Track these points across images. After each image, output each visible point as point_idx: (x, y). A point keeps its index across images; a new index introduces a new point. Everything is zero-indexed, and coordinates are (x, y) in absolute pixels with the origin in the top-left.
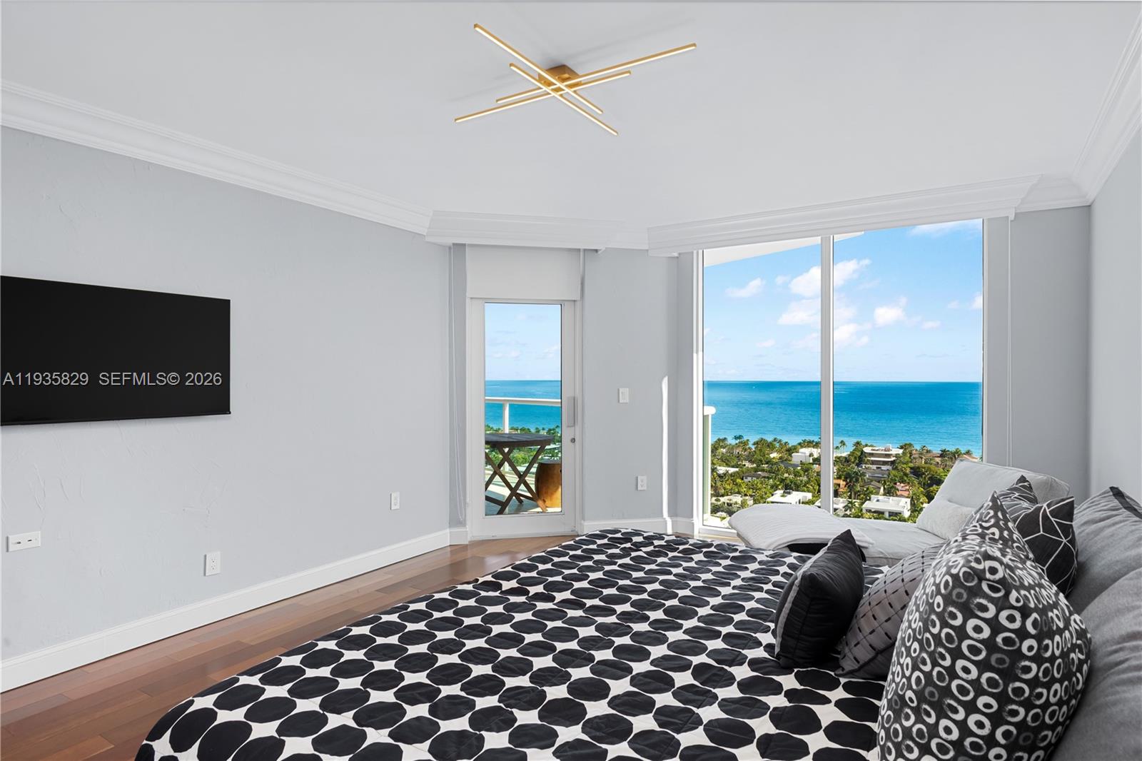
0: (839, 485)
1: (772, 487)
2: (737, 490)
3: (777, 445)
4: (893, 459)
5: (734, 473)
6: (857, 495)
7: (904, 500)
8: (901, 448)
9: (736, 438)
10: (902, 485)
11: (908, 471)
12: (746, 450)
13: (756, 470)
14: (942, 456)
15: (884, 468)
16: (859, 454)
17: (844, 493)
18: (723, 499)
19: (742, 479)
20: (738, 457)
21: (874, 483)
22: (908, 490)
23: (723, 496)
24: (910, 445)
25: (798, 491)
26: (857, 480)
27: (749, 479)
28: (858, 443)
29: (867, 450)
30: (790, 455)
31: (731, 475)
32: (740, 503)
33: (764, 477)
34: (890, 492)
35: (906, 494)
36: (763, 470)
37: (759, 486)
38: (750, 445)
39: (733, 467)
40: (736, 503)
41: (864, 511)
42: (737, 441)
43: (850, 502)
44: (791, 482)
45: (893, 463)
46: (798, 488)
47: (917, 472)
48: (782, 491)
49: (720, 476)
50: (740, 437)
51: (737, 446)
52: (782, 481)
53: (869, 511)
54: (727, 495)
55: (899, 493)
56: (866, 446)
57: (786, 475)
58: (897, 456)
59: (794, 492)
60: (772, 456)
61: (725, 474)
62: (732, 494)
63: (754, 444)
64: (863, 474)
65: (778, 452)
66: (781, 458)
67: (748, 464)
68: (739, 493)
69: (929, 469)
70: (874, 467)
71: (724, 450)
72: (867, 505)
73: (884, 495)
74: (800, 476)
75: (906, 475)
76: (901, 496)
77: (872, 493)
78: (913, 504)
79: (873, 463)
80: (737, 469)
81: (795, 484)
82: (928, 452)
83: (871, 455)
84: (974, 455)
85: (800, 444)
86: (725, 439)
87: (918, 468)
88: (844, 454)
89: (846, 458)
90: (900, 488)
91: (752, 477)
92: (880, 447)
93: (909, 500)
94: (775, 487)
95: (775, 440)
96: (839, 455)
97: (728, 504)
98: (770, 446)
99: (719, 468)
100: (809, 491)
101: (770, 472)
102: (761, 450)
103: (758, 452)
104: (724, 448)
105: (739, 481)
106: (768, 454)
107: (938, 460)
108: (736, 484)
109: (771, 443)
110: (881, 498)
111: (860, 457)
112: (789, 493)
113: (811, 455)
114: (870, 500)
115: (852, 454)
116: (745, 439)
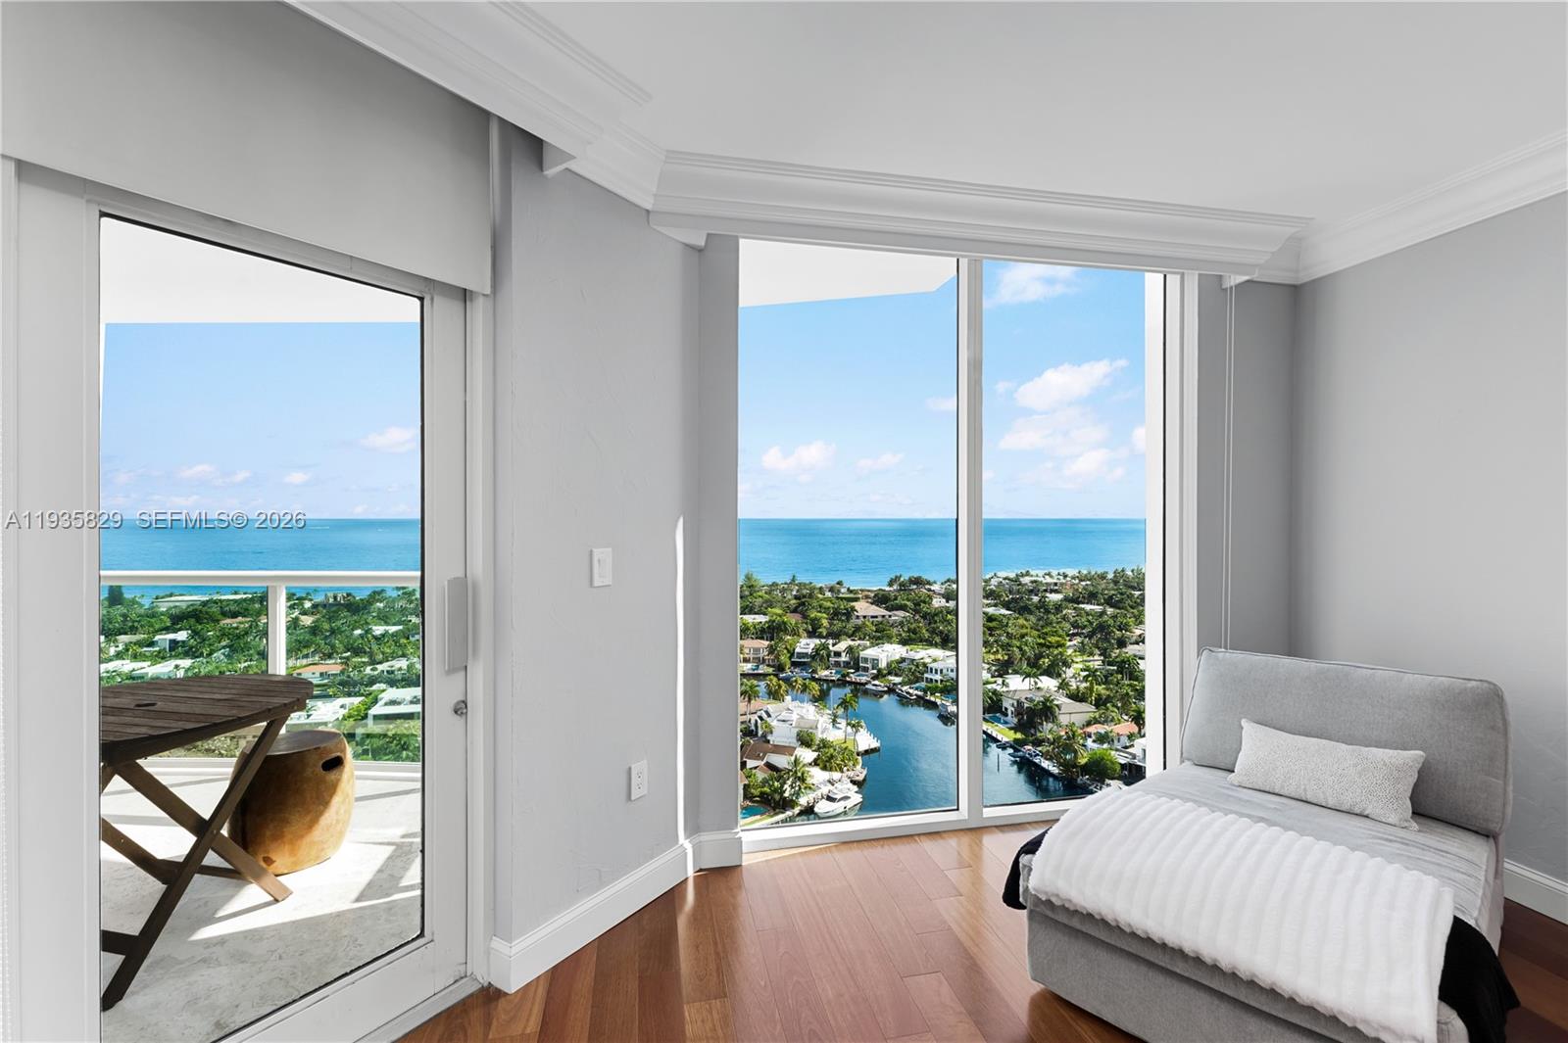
2: (400, 653)
12: (411, 602)
18: (380, 667)
19: (408, 638)
23: (380, 663)
31: (393, 635)
32: (405, 667)
39: (394, 624)
40: (400, 669)
42: (400, 593)
49: (376, 638)
54: (388, 661)
61: (383, 635)
62: (394, 658)
80: (401, 627)
97: (388, 672)
99: (374, 628)
104: (381, 602)
105: (403, 641)
108: (400, 646)
116: (411, 589)
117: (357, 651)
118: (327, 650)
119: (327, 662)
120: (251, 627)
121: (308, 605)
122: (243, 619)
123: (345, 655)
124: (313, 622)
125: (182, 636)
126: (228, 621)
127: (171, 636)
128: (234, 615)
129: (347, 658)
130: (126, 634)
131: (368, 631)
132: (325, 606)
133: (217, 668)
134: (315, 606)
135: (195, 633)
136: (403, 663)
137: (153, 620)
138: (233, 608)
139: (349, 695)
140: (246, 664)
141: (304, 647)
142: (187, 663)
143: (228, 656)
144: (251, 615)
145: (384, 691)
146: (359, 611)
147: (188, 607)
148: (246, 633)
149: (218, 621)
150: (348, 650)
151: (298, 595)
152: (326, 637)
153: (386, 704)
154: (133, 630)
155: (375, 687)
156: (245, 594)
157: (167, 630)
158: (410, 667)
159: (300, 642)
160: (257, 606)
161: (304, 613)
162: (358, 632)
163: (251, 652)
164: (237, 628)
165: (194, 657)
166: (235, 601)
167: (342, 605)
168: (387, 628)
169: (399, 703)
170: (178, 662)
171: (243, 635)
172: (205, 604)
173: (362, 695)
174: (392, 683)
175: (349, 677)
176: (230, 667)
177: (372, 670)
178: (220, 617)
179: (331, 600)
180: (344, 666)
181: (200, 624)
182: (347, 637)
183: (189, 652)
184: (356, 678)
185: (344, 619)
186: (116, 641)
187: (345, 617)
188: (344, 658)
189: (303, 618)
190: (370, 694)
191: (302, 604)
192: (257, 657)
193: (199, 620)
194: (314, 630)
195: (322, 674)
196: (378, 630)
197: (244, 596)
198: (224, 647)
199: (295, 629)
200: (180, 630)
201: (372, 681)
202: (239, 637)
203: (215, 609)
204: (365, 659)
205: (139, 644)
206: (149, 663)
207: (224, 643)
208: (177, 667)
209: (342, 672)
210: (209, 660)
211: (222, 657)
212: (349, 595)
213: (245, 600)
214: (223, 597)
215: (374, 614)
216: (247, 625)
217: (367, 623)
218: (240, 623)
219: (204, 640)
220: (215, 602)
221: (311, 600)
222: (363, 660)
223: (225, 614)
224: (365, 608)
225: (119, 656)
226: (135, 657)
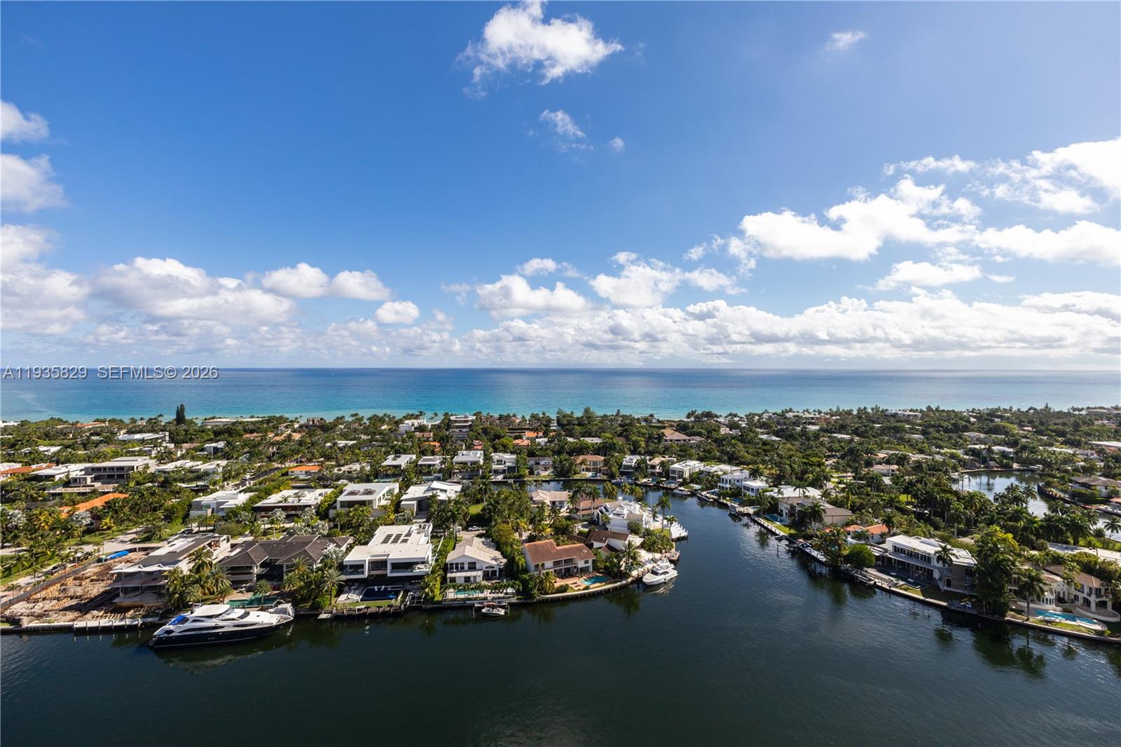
0: (435, 446)
1: (385, 453)
2: (355, 459)
3: (387, 419)
4: (469, 423)
5: (353, 445)
6: (448, 452)
7: (479, 452)
8: (475, 415)
9: (352, 415)
10: (477, 441)
11: (480, 431)
12: (361, 425)
13: (371, 441)
14: (500, 419)
15: (464, 430)
16: (447, 422)
17: (439, 452)
18: (343, 469)
19: (360, 449)
20: (355, 430)
21: (458, 442)
22: (480, 445)
23: (343, 466)
24: (480, 412)
25: (406, 454)
26: (448, 442)
27: (366, 448)
28: (446, 414)
29: (453, 418)
30: (398, 426)
31: (350, 447)
32: (359, 469)
33: (379, 446)
34: (470, 447)
35: (480, 447)
36: (376, 441)
37: (375, 453)
38: (365, 421)
39: (351, 440)
40: (356, 470)
41: (454, 464)
42: (354, 418)
43: (445, 459)
44: (400, 448)
45: (470, 426)
46: (405, 452)
47: (485, 431)
48: (393, 456)
49: (340, 449)
50: (356, 415)
51: (354, 422)
52: (393, 447)
53: (457, 463)
54: (347, 464)
55: (475, 448)
56: (452, 415)
57: (395, 443)
58: (472, 421)
59: (403, 456)
60: (383, 428)
61: (344, 447)
62: (351, 463)
63: (368, 419)
64: (452, 437)
65: (388, 424)
66: (390, 429)
67: (364, 437)
68: (358, 461)
69: (493, 428)
70: (458, 430)
71: (343, 427)
72: (456, 459)
73: (466, 450)
74: (406, 442)
75: (479, 434)
76: (477, 450)
77: (458, 449)
78: (485, 455)
79: (457, 427)
80: (355, 442)
81: (403, 449)
82: (491, 417)
83: (455, 421)
84: (518, 417)
85: (404, 417)
86: (343, 417)
87: (486, 428)
88: (437, 423)
89: (438, 425)
90: (476, 444)
91: (368, 447)
92: (461, 417)
93: (482, 452)
94: (387, 453)
95: (385, 415)
96: (434, 423)
97: (348, 472)
98: (382, 420)
99: (339, 442)
100: (413, 453)
101: (382, 441)
102: (374, 424)
103: (371, 425)
104: (342, 424)
105: (357, 451)
106: (380, 427)
107: (497, 422)
108: (355, 455)
109: (382, 418)
110: (464, 452)
111: (448, 424)
112: (399, 457)
113: (413, 425)
114: (457, 455)
115: (443, 421)
116: (360, 416)
117: (328, 458)
118: (309, 456)
119: (309, 464)
120: (262, 440)
121: (296, 426)
122: (257, 435)
123: (320, 459)
124: (301, 437)
125: (221, 445)
126: (248, 435)
127: (214, 445)
128: (252, 432)
129: (322, 462)
130: (187, 443)
131: (335, 444)
132: (307, 427)
133: (242, 466)
134: (301, 427)
135: (229, 443)
136: (357, 467)
137: (203, 434)
138: (251, 427)
139: (325, 487)
140: (259, 464)
141: (295, 454)
142: (223, 463)
143: (249, 459)
144: (262, 432)
145: (346, 485)
146: (328, 431)
147: (224, 426)
148: (259, 444)
149: (242, 435)
150: (323, 457)
151: (290, 419)
152: (309, 447)
153: (348, 494)
154: (191, 440)
155: (340, 482)
156: (258, 417)
157: (211, 441)
158: (362, 468)
159: (293, 451)
160: (265, 426)
161: (294, 431)
162: (329, 444)
163: (263, 456)
164: (253, 440)
165: (228, 459)
166: (252, 422)
167: (318, 426)
168: (347, 442)
169: (356, 494)
170: (219, 462)
171: (257, 445)
172: (234, 424)
173: (332, 487)
174: (351, 480)
175: (323, 475)
176: (250, 466)
177: (338, 470)
178: (243, 433)
179: (311, 423)
180: (320, 467)
181: (232, 437)
182: (321, 448)
183: (226, 456)
184: (328, 476)
185: (319, 436)
186: (181, 447)
187: (320, 434)
188: (320, 462)
189: (294, 434)
190: (337, 487)
191: (293, 425)
192: (266, 460)
193: (230, 435)
194: (301, 443)
195: (306, 472)
196: (342, 443)
197: (258, 419)
198: (246, 453)
199: (289, 441)
200: (220, 440)
201: (339, 478)
202: (254, 446)
203: (240, 428)
204: (334, 463)
205: (196, 449)
206: (201, 462)
207: (246, 450)
208: (218, 465)
209: (319, 471)
210: (236, 461)
211: (245, 459)
212: (322, 419)
213: (258, 422)
214: (245, 420)
215: (338, 433)
216: (259, 439)
217: (334, 439)
218: (256, 437)
219: (234, 448)
220: (240, 423)
221: (298, 422)
222: (332, 463)
223: (246, 431)
224: (332, 429)
225: (183, 457)
226: (193, 458)
